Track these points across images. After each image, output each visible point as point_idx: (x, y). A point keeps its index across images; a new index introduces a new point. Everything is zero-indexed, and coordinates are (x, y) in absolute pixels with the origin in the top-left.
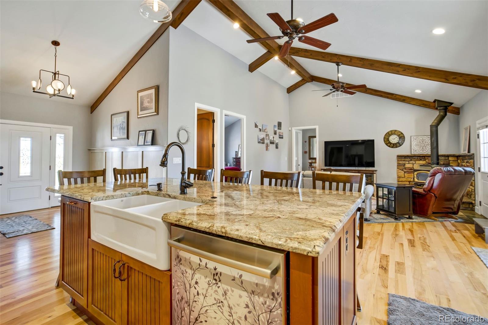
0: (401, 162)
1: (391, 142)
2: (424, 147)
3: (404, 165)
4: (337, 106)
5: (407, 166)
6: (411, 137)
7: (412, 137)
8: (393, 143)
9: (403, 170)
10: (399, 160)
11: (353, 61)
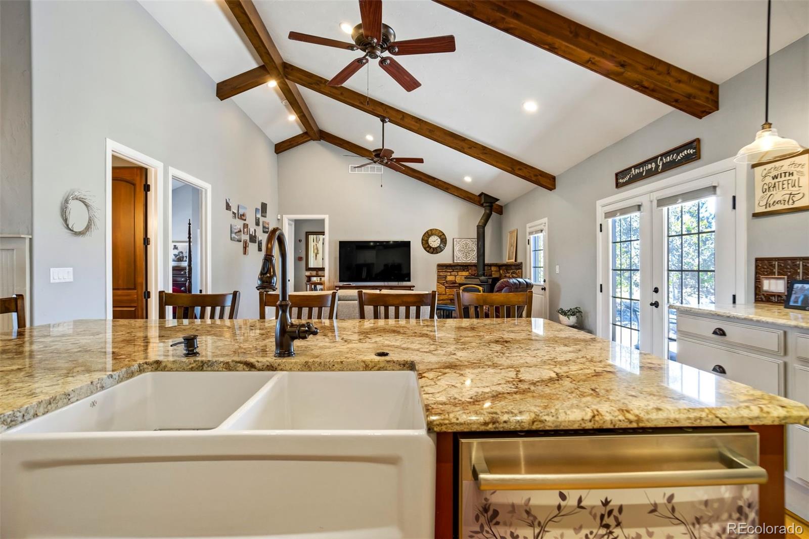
0: (441, 274)
1: (431, 245)
2: (468, 254)
3: (446, 277)
4: (382, 186)
5: (449, 278)
6: (453, 239)
7: (455, 240)
8: (433, 246)
9: (444, 285)
10: (440, 271)
11: (406, 120)
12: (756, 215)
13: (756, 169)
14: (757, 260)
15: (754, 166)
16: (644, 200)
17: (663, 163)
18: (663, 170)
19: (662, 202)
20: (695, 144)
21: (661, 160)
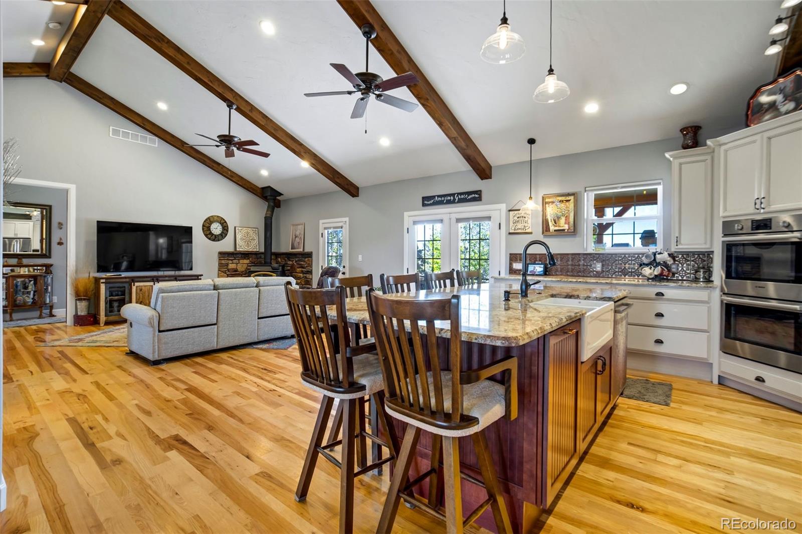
0: (223, 262)
1: (213, 232)
2: (249, 243)
3: (227, 265)
5: (231, 266)
6: (235, 227)
7: (237, 228)
8: (215, 234)
9: (225, 273)
10: (222, 258)
12: (510, 233)
13: (511, 212)
14: (510, 254)
15: (510, 211)
16: (446, 218)
17: (459, 199)
18: (458, 202)
19: (459, 220)
20: (479, 192)
21: (457, 196)
